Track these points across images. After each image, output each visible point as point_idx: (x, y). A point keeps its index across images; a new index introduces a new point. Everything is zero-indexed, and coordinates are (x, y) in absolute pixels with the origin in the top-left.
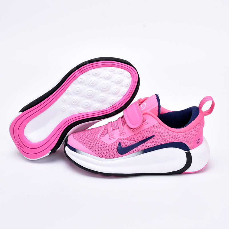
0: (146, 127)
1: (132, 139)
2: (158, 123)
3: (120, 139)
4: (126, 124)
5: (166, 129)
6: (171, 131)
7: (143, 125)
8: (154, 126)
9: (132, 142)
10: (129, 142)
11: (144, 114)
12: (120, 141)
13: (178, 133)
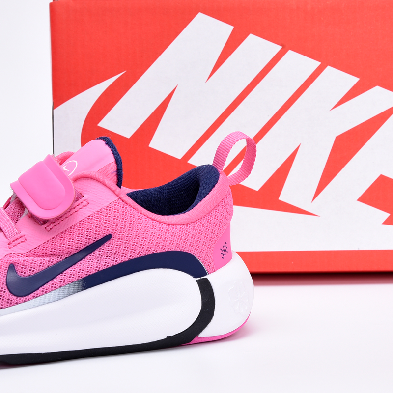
0: (83, 213)
1: (48, 251)
2: (120, 201)
3: (11, 255)
4: (26, 211)
5: (142, 215)
6: (153, 220)
7: (76, 210)
8: (108, 208)
9: (47, 259)
10: (38, 260)
11: (76, 180)
12: (13, 259)
13: (173, 225)
